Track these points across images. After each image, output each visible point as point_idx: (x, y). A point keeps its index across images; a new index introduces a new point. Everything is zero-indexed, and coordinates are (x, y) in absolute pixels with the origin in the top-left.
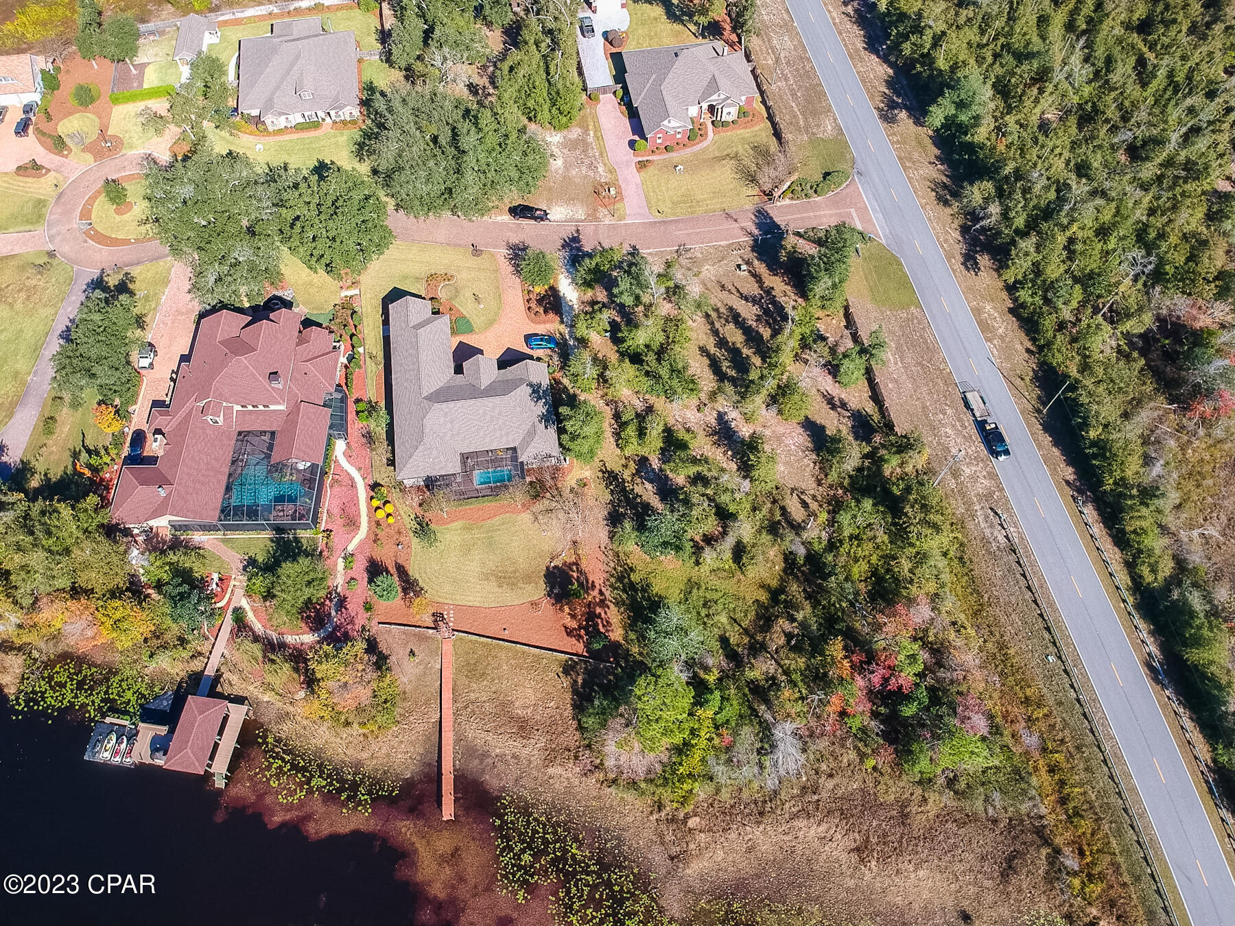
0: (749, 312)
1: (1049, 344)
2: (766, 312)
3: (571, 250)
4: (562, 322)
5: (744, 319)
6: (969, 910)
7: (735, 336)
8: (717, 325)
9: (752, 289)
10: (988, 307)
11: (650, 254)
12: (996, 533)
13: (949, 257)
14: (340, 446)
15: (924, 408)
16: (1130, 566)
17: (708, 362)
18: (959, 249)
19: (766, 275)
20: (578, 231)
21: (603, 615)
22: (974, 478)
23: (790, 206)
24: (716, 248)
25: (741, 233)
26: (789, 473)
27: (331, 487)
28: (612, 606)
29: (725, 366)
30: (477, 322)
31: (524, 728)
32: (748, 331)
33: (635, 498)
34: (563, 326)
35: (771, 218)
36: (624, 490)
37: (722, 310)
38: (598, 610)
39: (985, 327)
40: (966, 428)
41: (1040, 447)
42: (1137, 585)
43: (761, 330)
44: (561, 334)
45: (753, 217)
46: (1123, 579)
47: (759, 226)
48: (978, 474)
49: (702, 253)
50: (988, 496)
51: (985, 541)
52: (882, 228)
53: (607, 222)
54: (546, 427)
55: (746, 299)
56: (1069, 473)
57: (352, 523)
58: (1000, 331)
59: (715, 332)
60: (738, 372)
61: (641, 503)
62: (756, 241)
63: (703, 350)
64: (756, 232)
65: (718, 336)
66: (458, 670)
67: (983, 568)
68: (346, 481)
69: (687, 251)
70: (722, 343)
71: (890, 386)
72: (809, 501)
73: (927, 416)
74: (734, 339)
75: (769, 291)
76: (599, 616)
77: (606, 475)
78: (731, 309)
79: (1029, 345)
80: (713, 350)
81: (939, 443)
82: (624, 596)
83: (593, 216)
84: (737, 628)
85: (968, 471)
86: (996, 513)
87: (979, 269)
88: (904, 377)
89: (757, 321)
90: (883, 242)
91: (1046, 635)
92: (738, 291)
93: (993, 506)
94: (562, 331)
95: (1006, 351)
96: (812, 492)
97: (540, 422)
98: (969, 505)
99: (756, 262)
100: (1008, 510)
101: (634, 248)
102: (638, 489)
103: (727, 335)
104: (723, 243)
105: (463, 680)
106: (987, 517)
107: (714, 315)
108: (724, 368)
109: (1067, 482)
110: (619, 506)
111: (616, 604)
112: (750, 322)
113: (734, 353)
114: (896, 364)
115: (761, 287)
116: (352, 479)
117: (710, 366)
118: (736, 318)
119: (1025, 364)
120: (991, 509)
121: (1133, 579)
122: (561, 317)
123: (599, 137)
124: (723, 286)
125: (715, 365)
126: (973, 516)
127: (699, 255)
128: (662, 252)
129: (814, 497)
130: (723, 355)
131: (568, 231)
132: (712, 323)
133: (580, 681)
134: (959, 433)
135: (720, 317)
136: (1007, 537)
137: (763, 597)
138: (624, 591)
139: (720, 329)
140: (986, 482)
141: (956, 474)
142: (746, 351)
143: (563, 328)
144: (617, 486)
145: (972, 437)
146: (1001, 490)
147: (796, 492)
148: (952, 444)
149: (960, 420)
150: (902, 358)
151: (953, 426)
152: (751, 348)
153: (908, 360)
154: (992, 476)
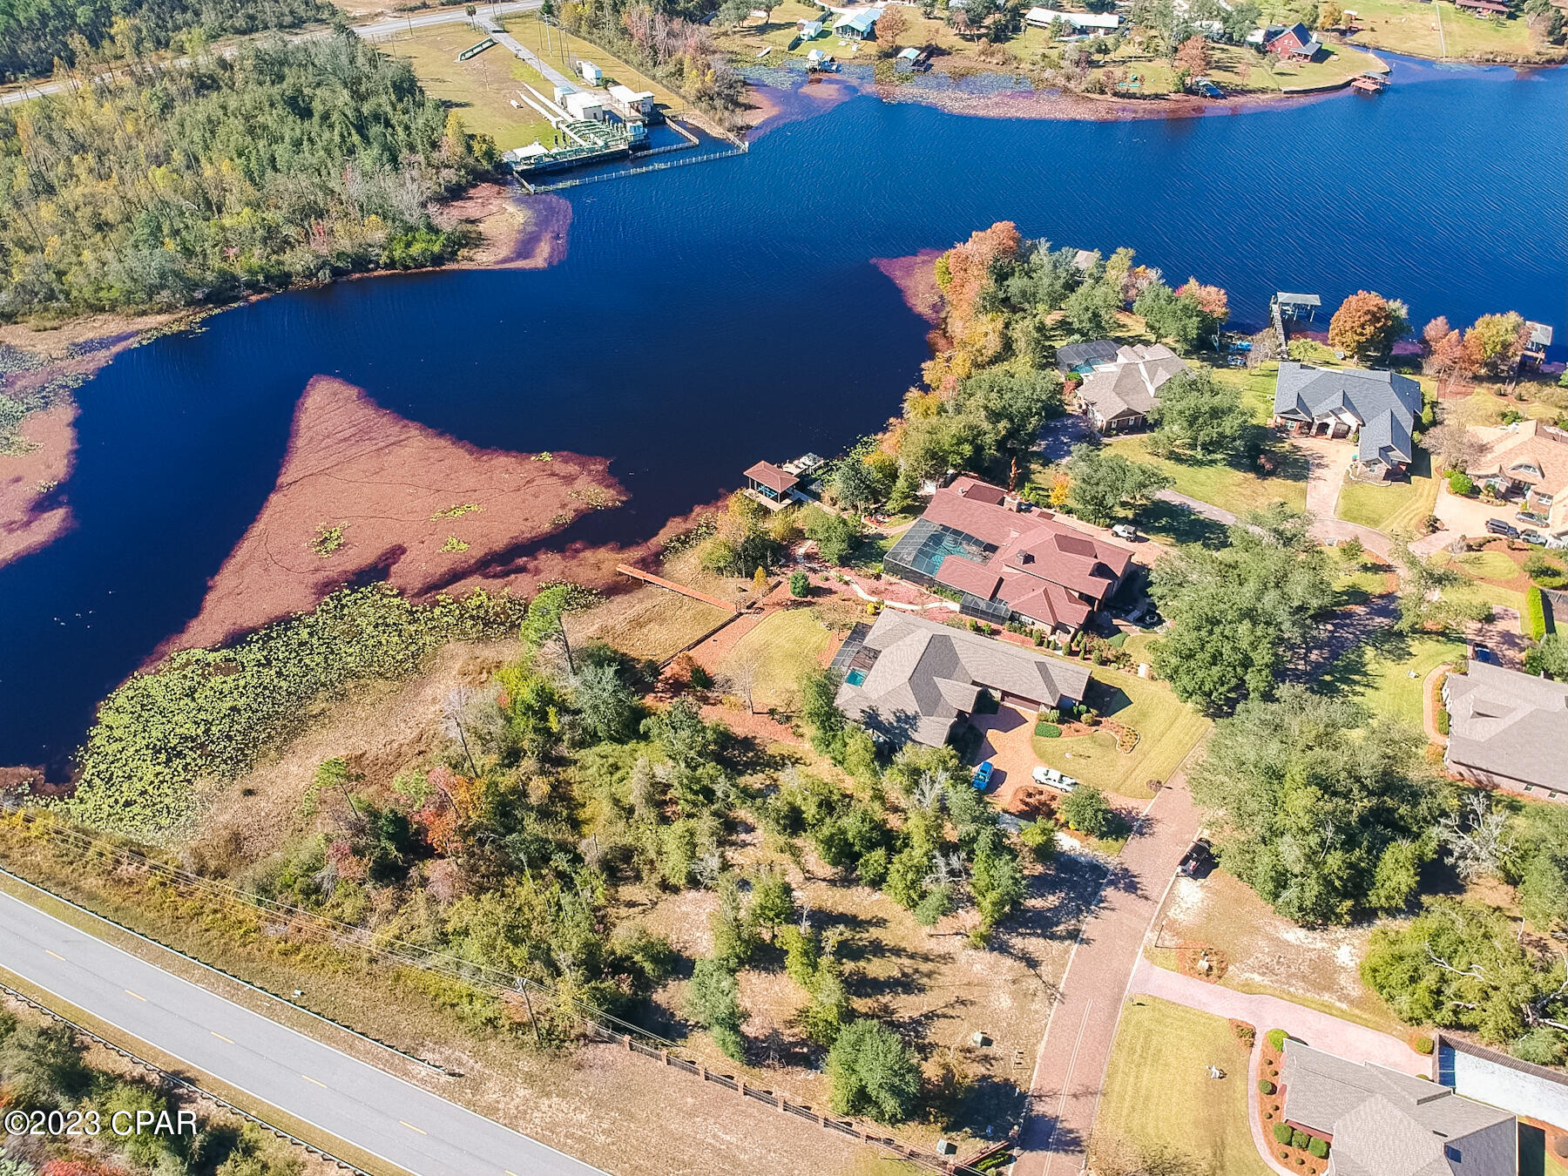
0: (905, 1006)
3: (1116, 875)
4: (1005, 812)
5: (897, 994)
8: (906, 961)
9: (939, 1035)
11: (1067, 952)
12: (437, 1056)
14: (956, 607)
15: (632, 1117)
17: (862, 917)
20: (1146, 898)
22: (507, 1091)
24: (1038, 1034)
25: (1047, 1087)
27: (919, 590)
30: (1050, 744)
32: (878, 986)
33: (754, 770)
35: (1055, 1150)
36: (768, 765)
37: (926, 981)
40: (566, 1136)
43: (869, 1002)
45: (1069, 1126)
47: (1049, 1122)
48: (507, 1099)
49: (1036, 1012)
50: (477, 1086)
51: (442, 1042)
53: (1148, 934)
55: (926, 1016)
57: (876, 592)
59: (898, 952)
62: (1022, 1097)
63: (881, 923)
64: (1039, 1108)
65: (889, 950)
66: (710, 609)
67: (424, 1020)
69: (1050, 998)
70: (878, 949)
71: (690, 1100)
73: (621, 1112)
74: (874, 964)
77: (791, 760)
78: (922, 990)
80: (875, 933)
81: (578, 1093)
83: (1167, 926)
84: (578, 779)
85: (522, 1093)
86: (453, 1075)
88: (689, 1131)
89: (886, 1006)
92: (945, 1016)
93: (463, 1079)
99: (982, 1070)
100: (443, 1090)
101: (1087, 942)
102: (760, 776)
103: (884, 961)
104: (1041, 1049)
105: (701, 608)
106: (460, 1064)
107: (925, 967)
110: (756, 754)
112: (888, 997)
113: (857, 953)
114: (715, 1136)
115: (936, 1046)
116: (917, 605)
117: (855, 917)
118: (905, 985)
120: (461, 1076)
122: (1014, 814)
124: (963, 1003)
125: (852, 921)
126: (475, 1054)
127: (1034, 1007)
128: (1064, 966)
130: (860, 939)
131: (1147, 882)
132: (912, 956)
133: (638, 665)
134: (567, 1123)
135: (917, 970)
136: (424, 1060)
137: (583, 814)
139: (899, 961)
140: (491, 1097)
141: (530, 1079)
144: (776, 762)
145: (548, 1134)
146: (468, 1104)
147: (649, 906)
148: (564, 1106)
149: (581, 1139)
150: (717, 1152)
151: (581, 1126)
152: (851, 974)
153: (708, 1155)
154: (490, 1111)
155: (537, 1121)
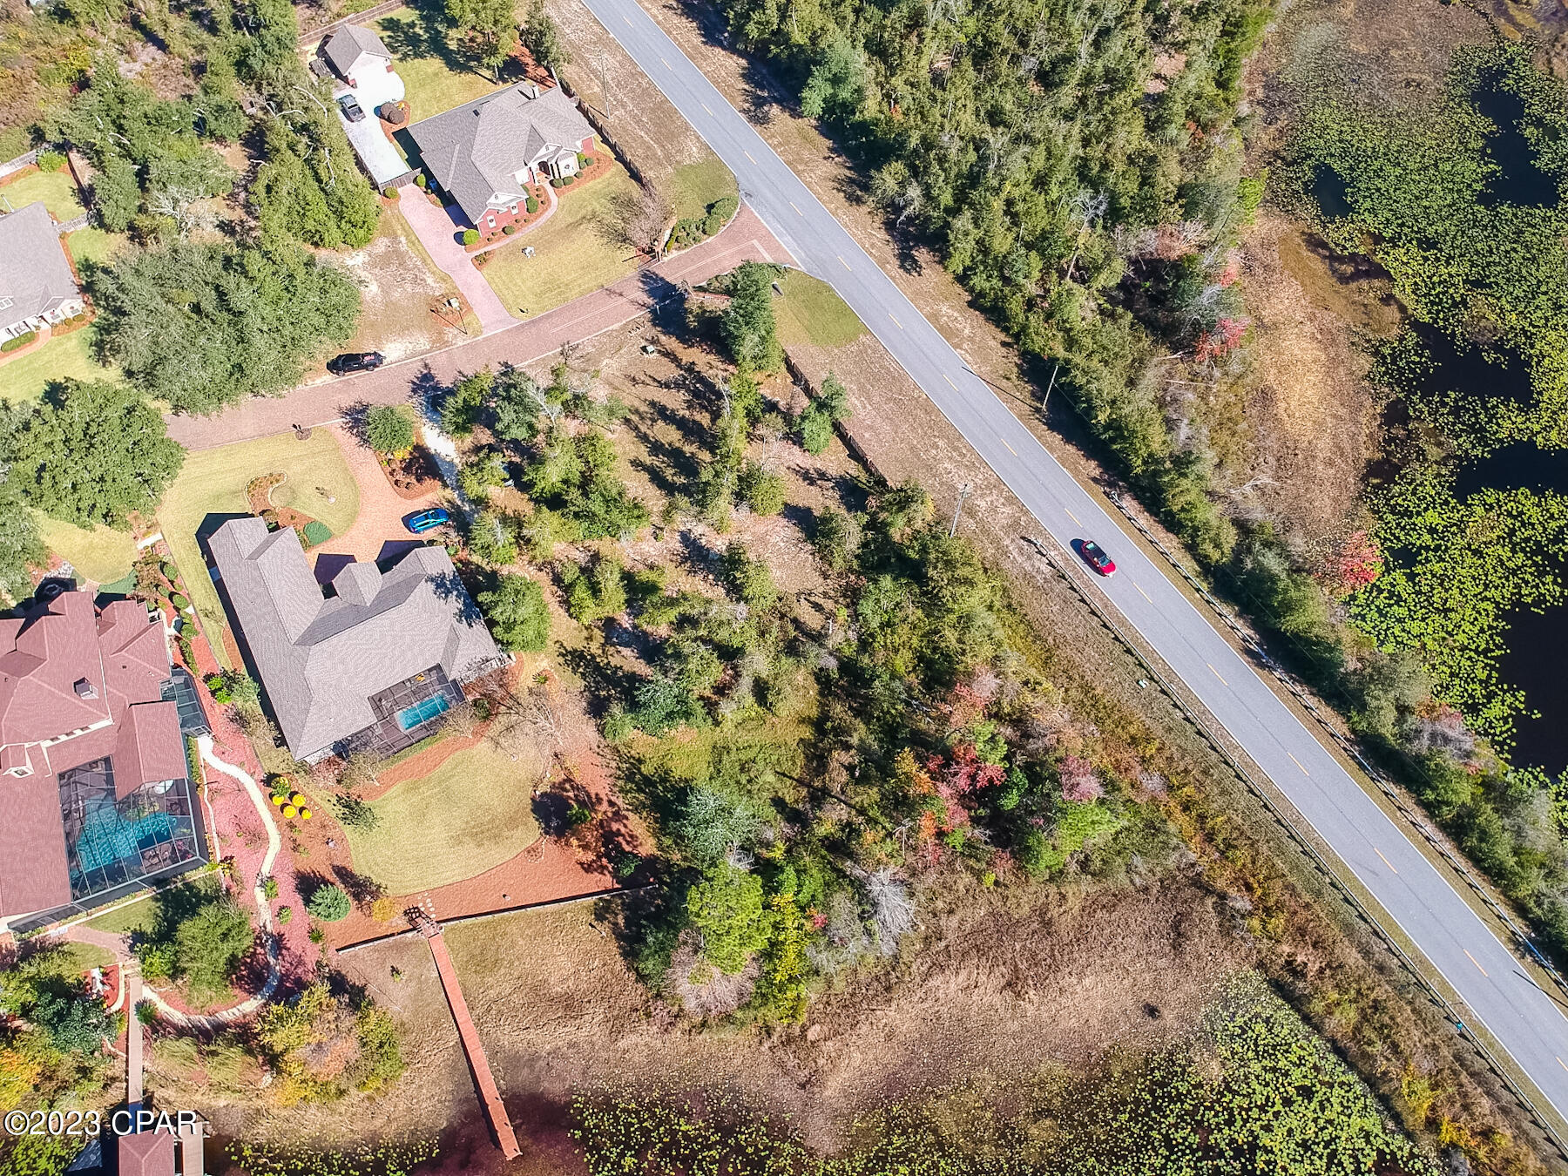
0: (675, 401)
1: (1024, 329)
2: (696, 394)
3: (426, 392)
4: (445, 486)
5: (673, 411)
6: (1153, 1002)
7: (669, 435)
8: (643, 428)
9: (670, 372)
10: (944, 309)
11: (530, 366)
12: (1037, 564)
13: (882, 263)
14: (204, 744)
15: (912, 448)
16: (1191, 548)
17: (647, 476)
18: (890, 251)
19: (681, 350)
20: (426, 366)
21: (623, 830)
22: (993, 509)
23: (679, 258)
24: (609, 335)
25: (633, 308)
26: (788, 577)
27: (211, 801)
28: (630, 815)
29: (669, 474)
30: (332, 522)
31: (570, 1006)
32: (681, 424)
33: (615, 673)
34: (449, 491)
35: (662, 279)
36: (597, 667)
37: (643, 408)
38: (615, 826)
39: (948, 333)
40: (965, 455)
41: (1052, 450)
42: (1207, 568)
43: (698, 417)
44: (449, 502)
45: (641, 285)
46: (1189, 566)
47: (651, 293)
48: (996, 504)
49: (594, 346)
50: (1014, 525)
51: (1028, 577)
52: (795, 252)
53: (461, 344)
54: (470, 625)
55: (667, 386)
56: (1093, 469)
57: (256, 837)
58: (966, 331)
59: (644, 438)
60: (687, 476)
61: (624, 676)
62: (653, 312)
63: (636, 464)
64: (650, 301)
65: (650, 442)
66: (463, 969)
67: (1037, 608)
68: (229, 786)
69: (574, 349)
70: (656, 448)
71: (867, 435)
72: (821, 601)
73: (918, 457)
74: (669, 439)
75: (690, 368)
76: (619, 833)
77: (569, 658)
78: (653, 404)
79: (1002, 337)
80: (648, 460)
81: (942, 484)
82: (642, 797)
83: (440, 342)
84: (789, 782)
85: (983, 504)
86: (1029, 541)
87: (921, 267)
88: (879, 420)
89: (688, 408)
90: (803, 268)
91: (1129, 659)
92: (655, 380)
93: (1023, 534)
94: (449, 497)
95: (980, 352)
96: (821, 589)
97: (460, 621)
98: (996, 541)
99: (663, 338)
100: (1042, 533)
101: (506, 365)
102: (615, 661)
103: (659, 437)
104: (616, 326)
105: (473, 979)
106: (1021, 549)
107: (635, 418)
108: (669, 478)
109: (1094, 480)
110: (597, 689)
111: (636, 810)
112: (681, 413)
113: (675, 455)
114: (864, 408)
115: (679, 366)
116: (236, 781)
117: (652, 480)
118: (662, 413)
119: (1006, 361)
120: (1023, 538)
121: (1199, 562)
122: (441, 478)
123: (414, 241)
124: (634, 379)
125: (657, 478)
126: (1006, 553)
127: (591, 349)
128: (543, 359)
129: (825, 594)
130: (663, 462)
131: (414, 370)
132: (636, 428)
133: (621, 921)
134: (959, 464)
135: (642, 418)
136: (1050, 564)
137: (807, 733)
138: (640, 790)
139: (648, 432)
140: (1007, 510)
141: (971, 513)
142: (688, 449)
143: (449, 493)
144: (586, 667)
145: (975, 464)
146: (1027, 513)
147: (803, 596)
148: (956, 479)
149: (955, 449)
150: (869, 399)
151: (950, 458)
152: (693, 443)
153: (876, 399)
154: (1011, 500)
155: (981, 476)
